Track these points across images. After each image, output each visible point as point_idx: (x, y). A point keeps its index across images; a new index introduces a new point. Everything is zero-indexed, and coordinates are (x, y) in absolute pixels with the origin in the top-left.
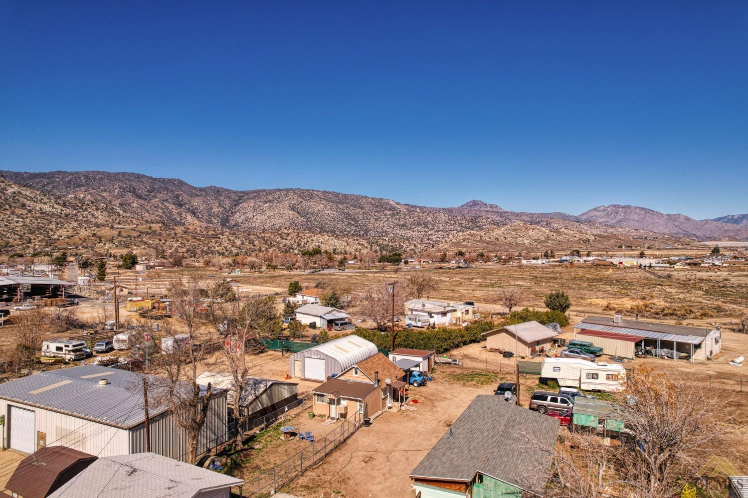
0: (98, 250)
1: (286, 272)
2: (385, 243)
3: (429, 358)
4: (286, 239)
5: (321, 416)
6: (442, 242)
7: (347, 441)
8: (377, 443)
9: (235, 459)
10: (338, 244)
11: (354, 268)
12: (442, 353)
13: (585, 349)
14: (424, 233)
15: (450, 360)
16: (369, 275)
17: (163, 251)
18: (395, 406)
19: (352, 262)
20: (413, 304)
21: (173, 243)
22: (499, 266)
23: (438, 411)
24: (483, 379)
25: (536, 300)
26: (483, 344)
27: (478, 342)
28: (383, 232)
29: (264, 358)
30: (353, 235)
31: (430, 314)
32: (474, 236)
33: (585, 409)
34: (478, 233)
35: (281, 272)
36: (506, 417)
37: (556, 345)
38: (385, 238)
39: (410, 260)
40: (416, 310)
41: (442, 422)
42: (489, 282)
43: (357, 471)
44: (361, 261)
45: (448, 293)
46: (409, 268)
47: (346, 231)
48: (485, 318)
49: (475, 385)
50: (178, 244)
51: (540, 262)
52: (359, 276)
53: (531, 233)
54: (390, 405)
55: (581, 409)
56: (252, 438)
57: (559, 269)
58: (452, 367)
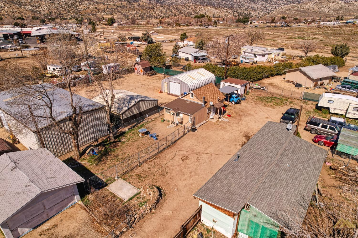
0: (98, 16)
1: (185, 27)
2: (242, 11)
3: (245, 86)
4: (189, 9)
5: (168, 121)
6: (274, 11)
7: (177, 142)
8: (195, 146)
9: (107, 148)
10: (216, 12)
11: (222, 26)
12: (257, 81)
13: (354, 86)
14: (264, 6)
15: (260, 87)
16: (229, 29)
17: (128, 16)
18: (216, 118)
19: (222, 22)
20: (246, 48)
21: (133, 12)
22: (305, 26)
23: (242, 124)
24: (278, 101)
25: (325, 48)
26: (283, 76)
27: (281, 75)
28: (241, 5)
29: (153, 78)
30: (225, 7)
31: (255, 55)
32: (294, 7)
33: (348, 140)
34: (297, 5)
35: (183, 28)
36: (284, 146)
37: (333, 81)
38: (242, 8)
39: (253, 21)
40: (247, 52)
41: (243, 133)
42: (297, 35)
43: (174, 167)
44: (226, 21)
45: (270, 42)
46: (252, 26)
47: (221, 5)
48: (289, 59)
49: (272, 105)
50: (135, 12)
51: (332, 23)
52: (223, 30)
53: (331, 5)
54: (212, 117)
55: (345, 140)
56: (123, 134)
57: (344, 28)
58: (260, 92)
